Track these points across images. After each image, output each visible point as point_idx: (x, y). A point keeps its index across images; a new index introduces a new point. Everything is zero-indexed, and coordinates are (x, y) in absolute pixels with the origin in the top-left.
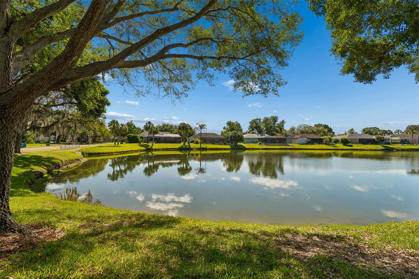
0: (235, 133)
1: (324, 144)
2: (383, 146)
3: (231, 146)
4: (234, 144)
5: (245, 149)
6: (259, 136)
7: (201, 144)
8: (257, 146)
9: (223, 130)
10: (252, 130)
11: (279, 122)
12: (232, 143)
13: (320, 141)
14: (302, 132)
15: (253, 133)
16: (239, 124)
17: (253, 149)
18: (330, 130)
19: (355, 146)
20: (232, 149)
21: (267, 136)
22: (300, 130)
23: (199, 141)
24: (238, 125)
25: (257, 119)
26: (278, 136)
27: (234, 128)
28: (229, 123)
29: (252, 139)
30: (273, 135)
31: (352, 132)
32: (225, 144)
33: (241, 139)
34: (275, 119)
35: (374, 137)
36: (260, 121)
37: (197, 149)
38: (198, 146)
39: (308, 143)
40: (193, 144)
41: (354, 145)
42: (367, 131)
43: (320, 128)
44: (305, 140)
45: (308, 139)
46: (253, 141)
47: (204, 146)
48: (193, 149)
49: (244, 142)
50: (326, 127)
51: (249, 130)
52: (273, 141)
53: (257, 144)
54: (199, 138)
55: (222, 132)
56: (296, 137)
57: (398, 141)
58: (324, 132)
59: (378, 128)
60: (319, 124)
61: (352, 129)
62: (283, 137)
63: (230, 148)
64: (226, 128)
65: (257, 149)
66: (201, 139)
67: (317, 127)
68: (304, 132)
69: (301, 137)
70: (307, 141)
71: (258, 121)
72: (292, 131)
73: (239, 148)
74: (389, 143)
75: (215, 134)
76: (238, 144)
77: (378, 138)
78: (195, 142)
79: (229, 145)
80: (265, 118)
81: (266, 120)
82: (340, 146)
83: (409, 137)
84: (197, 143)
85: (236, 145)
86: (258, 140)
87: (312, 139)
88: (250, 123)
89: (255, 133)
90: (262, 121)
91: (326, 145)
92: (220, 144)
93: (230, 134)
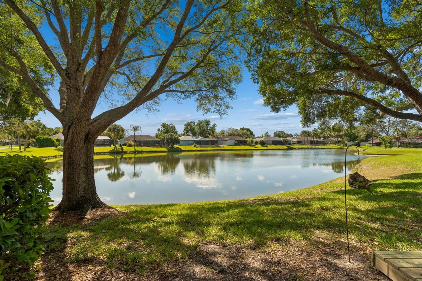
0: (171, 136)
1: (247, 145)
2: (287, 147)
3: (168, 148)
4: (170, 146)
5: (181, 151)
6: (194, 139)
7: (135, 147)
8: (192, 148)
9: (157, 132)
10: (187, 133)
11: (211, 125)
12: (168, 146)
13: (244, 143)
14: (230, 135)
15: (188, 135)
16: (174, 126)
17: (189, 151)
18: (252, 133)
19: (270, 147)
20: (169, 151)
21: (201, 138)
22: (228, 133)
23: (133, 144)
24: (174, 128)
25: (192, 122)
26: (211, 138)
27: (168, 130)
28: (164, 125)
29: (188, 142)
30: (206, 137)
31: (267, 135)
32: (161, 147)
33: (177, 141)
34: (208, 123)
35: (281, 139)
36: (194, 124)
37: (131, 152)
38: (132, 149)
39: (236, 145)
40: (126, 147)
41: (268, 146)
42: (278, 134)
43: (245, 131)
44: (233, 142)
45: (236, 141)
46: (188, 143)
47: (138, 149)
48: (127, 152)
49: (180, 144)
50: (248, 130)
51: (183, 133)
52: (207, 143)
53: (192, 146)
54: (132, 141)
55: (156, 134)
56: (226, 139)
57: (296, 143)
58: (247, 135)
59: (284, 132)
60: (243, 128)
61: (267, 133)
62: (215, 139)
63: (167, 150)
64: (161, 130)
65: (192, 151)
66: (135, 141)
67: (242, 130)
68: (232, 134)
69: (230, 139)
70: (235, 143)
71: (193, 124)
72: (222, 133)
73: (175, 150)
74: (290, 144)
75: (150, 137)
76: (175, 146)
77: (284, 140)
78: (128, 145)
79: (165, 147)
80: (199, 121)
81: (200, 123)
82: (259, 146)
83: (302, 139)
84: (130, 145)
85: (172, 147)
86: (193, 142)
87: (239, 141)
88: (185, 125)
89: (190, 135)
90: (196, 124)
91: (249, 146)
92: (156, 147)
93: (167, 136)
